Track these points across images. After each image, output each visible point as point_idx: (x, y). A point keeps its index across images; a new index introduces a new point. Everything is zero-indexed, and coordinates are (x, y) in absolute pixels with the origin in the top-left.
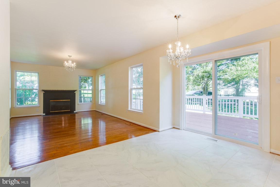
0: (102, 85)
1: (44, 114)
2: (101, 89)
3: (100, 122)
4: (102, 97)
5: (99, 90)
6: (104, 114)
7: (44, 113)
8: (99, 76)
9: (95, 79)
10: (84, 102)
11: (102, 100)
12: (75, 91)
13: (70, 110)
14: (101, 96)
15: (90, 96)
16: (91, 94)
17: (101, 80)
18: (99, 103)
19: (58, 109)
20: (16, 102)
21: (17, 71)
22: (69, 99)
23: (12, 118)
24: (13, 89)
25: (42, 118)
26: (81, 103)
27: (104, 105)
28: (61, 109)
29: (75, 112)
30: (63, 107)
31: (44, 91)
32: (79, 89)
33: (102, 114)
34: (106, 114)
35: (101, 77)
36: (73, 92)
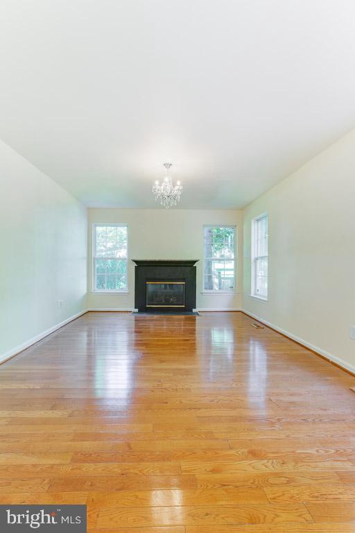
1: (137, 310)
2: (256, 256)
3: (251, 348)
4: (258, 278)
5: (253, 258)
6: (262, 326)
7: (136, 308)
8: (253, 222)
9: (242, 232)
10: (220, 289)
11: (260, 286)
12: (194, 262)
13: (185, 305)
14: (258, 274)
15: (231, 274)
16: (233, 271)
17: (258, 235)
18: (252, 295)
19: (161, 301)
20: (95, 282)
21: (96, 226)
22: (183, 280)
23: (89, 312)
24: (90, 259)
25: (133, 317)
26: (211, 291)
27: (266, 299)
28: (167, 302)
29: (194, 310)
30: (170, 296)
31: (136, 262)
32: (205, 258)
33: (259, 324)
34: (268, 327)
35: (256, 224)
36: (190, 266)
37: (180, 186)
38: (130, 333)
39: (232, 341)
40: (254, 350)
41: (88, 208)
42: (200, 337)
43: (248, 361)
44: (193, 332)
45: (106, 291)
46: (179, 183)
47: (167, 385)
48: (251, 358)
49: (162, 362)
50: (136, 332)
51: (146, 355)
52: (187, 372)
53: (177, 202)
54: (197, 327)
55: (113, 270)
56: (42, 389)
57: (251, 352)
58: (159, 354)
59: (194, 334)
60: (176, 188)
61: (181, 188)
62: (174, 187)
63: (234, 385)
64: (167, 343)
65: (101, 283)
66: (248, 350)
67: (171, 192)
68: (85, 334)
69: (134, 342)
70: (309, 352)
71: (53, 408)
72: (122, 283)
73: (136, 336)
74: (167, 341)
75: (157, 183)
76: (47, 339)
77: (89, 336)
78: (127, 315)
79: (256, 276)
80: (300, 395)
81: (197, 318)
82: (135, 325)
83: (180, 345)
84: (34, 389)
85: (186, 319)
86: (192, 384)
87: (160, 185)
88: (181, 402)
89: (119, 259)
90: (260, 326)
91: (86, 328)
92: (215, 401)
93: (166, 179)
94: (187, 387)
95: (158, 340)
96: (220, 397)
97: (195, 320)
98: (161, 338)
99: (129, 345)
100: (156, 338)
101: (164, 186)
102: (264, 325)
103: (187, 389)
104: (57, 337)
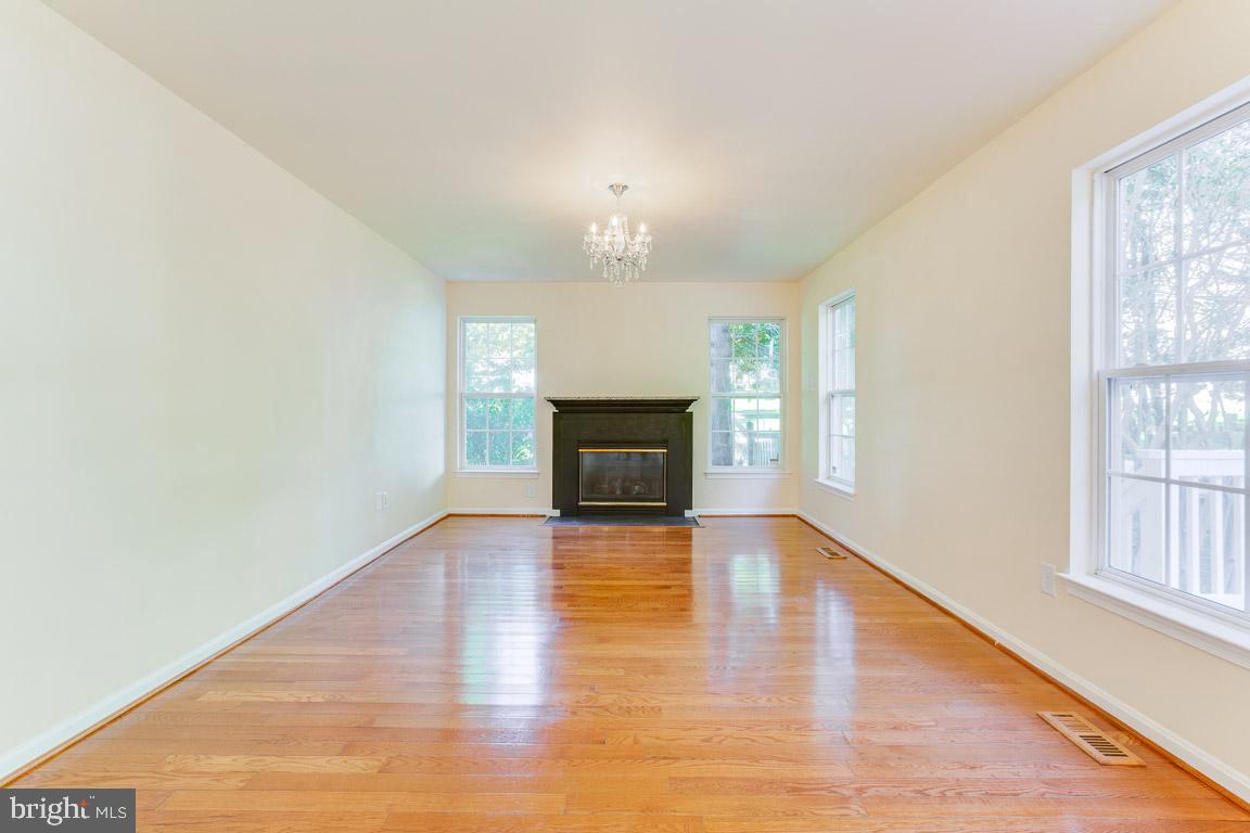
0: (835, 368)
1: (557, 513)
2: (830, 389)
3: (820, 609)
4: (835, 440)
5: (822, 393)
6: (842, 553)
7: (554, 507)
8: (822, 309)
9: (797, 332)
10: (751, 464)
11: (837, 462)
12: (688, 403)
13: (667, 502)
14: (835, 431)
15: (774, 425)
16: (778, 421)
17: (834, 335)
18: (821, 479)
19: (614, 493)
20: (462, 449)
21: (465, 321)
22: (663, 443)
23: (450, 515)
24: (452, 397)
25: (548, 530)
26: (727, 469)
27: (851, 490)
28: (626, 495)
29: (688, 513)
30: (634, 481)
31: (556, 403)
32: (713, 391)
33: (835, 549)
34: (856, 555)
35: (830, 316)
36: (678, 410)
37: (646, 235)
38: (540, 567)
39: (776, 590)
40: (826, 613)
41: (449, 283)
42: (702, 580)
43: (811, 640)
44: (684, 566)
45: (488, 468)
46: (643, 228)
47: (607, 699)
48: (820, 633)
49: (603, 640)
50: (557, 567)
51: (567, 623)
52: (657, 668)
53: (640, 272)
54: (696, 556)
55: (504, 421)
56: (328, 703)
57: (820, 620)
58: (596, 621)
59: (689, 572)
60: (639, 239)
61: (649, 239)
62: (632, 239)
63: (762, 702)
64: (617, 594)
65: (476, 452)
66: (812, 614)
67: (626, 248)
68: (440, 570)
69: (551, 591)
70: (947, 620)
71: (347, 750)
72: (525, 450)
73: (557, 577)
74: (618, 588)
75: (594, 228)
76: (350, 583)
77: (449, 574)
78: (535, 524)
79: (829, 436)
80: (916, 727)
81: (695, 531)
82: (555, 549)
83: (647, 599)
84: (309, 703)
85: (670, 535)
86: (666, 698)
87: (601, 234)
88: (636, 742)
89: (519, 395)
90: (838, 552)
91: (441, 557)
92: (716, 740)
93: (615, 221)
94: (653, 703)
95: (598, 588)
96: (727, 731)
97: (689, 537)
98: (607, 583)
99: (540, 598)
100: (592, 583)
101: (610, 237)
102: (848, 550)
103: (652, 708)
104: (373, 577)
